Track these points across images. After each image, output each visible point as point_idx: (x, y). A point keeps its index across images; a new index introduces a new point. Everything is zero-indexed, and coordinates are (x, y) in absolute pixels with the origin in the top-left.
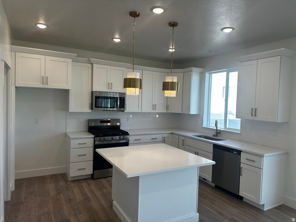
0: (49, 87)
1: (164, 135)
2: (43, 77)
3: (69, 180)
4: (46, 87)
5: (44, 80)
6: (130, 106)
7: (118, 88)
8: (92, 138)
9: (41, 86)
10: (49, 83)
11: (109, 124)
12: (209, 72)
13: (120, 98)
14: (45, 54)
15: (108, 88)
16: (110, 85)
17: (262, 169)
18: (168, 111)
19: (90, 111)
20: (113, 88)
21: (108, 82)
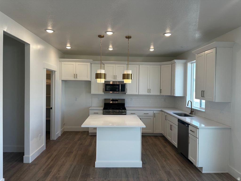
0: (78, 80)
1: (155, 112)
2: (75, 74)
3: (90, 135)
4: (76, 80)
5: (75, 76)
6: (129, 91)
7: (119, 79)
8: (102, 110)
9: (74, 79)
10: (78, 78)
11: (117, 102)
12: (191, 62)
13: (121, 85)
14: (76, 62)
15: (114, 78)
16: (115, 77)
17: (198, 138)
18: (161, 94)
19: (103, 93)
20: (117, 79)
21: (114, 75)
